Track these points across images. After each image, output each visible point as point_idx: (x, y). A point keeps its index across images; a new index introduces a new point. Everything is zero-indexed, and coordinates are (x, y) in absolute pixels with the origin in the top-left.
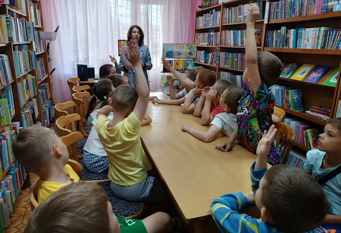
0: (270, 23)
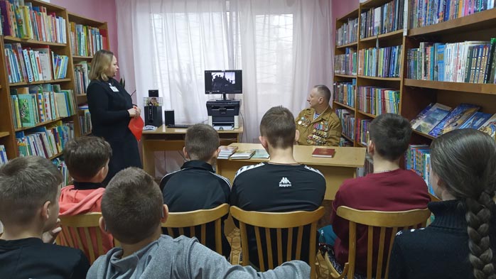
0: (411, 35)
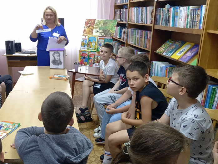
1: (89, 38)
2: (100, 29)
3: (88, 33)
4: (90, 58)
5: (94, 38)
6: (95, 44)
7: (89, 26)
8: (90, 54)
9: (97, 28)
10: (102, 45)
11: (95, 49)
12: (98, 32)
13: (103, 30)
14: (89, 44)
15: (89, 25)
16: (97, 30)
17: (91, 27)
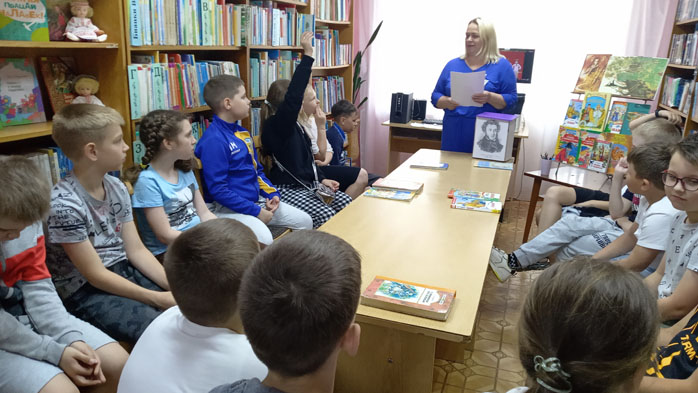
1: (587, 99)
2: (619, 79)
3: (588, 87)
4: (584, 148)
5: (602, 100)
6: (601, 113)
7: (593, 70)
8: (584, 137)
9: (611, 75)
10: (619, 118)
11: (599, 127)
12: (612, 85)
13: (627, 82)
14: (585, 113)
15: (593, 67)
16: (611, 80)
17: (597, 73)
